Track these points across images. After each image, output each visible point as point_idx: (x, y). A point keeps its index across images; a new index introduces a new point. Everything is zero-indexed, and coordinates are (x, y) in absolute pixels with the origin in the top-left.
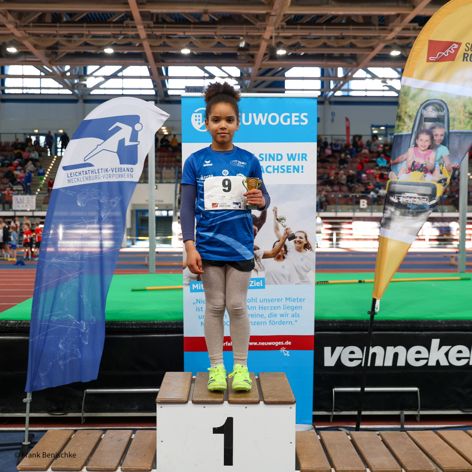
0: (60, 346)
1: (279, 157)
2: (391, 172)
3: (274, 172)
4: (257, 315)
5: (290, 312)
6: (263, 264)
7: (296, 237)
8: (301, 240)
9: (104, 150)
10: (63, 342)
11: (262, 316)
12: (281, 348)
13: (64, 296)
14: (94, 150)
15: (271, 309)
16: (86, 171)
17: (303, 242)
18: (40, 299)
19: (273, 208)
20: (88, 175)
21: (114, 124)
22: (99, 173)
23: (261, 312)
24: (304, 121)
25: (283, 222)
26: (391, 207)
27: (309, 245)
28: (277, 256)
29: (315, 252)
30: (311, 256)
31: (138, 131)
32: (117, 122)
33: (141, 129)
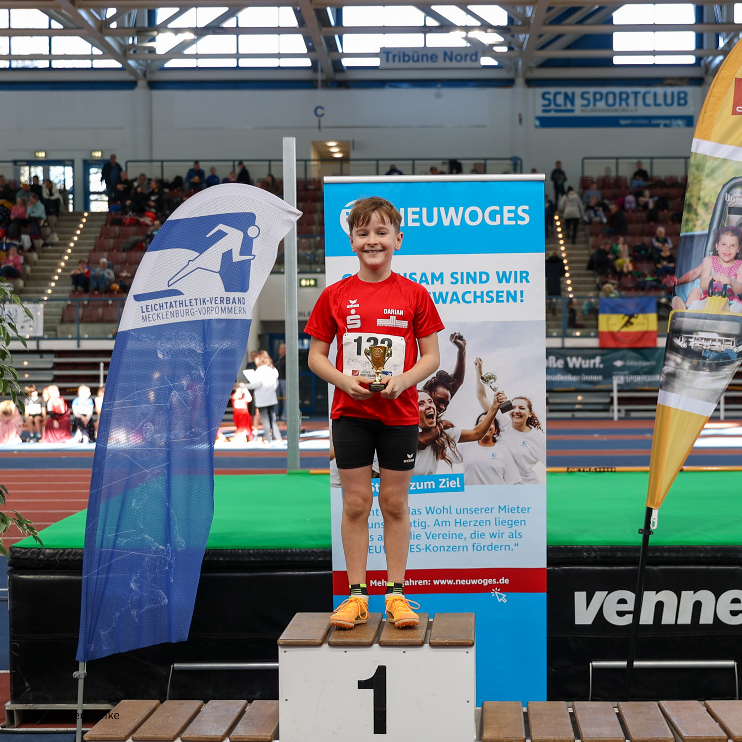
0: (132, 584)
1: (484, 277)
2: (675, 297)
3: (475, 302)
4: (452, 534)
5: (506, 530)
6: (460, 452)
7: (515, 407)
8: (522, 411)
9: (199, 268)
10: (138, 578)
11: (460, 536)
12: (493, 590)
13: (138, 505)
14: (183, 269)
15: (474, 525)
16: (171, 303)
17: (525, 415)
18: (99, 510)
19: (475, 359)
20: (174, 309)
21: (214, 228)
22: (191, 305)
23: (458, 530)
24: (523, 219)
25: (491, 383)
26: (676, 356)
27: (535, 420)
28: (483, 438)
29: (545, 431)
30: (538, 436)
31: (253, 238)
32: (219, 223)
33: (257, 235)
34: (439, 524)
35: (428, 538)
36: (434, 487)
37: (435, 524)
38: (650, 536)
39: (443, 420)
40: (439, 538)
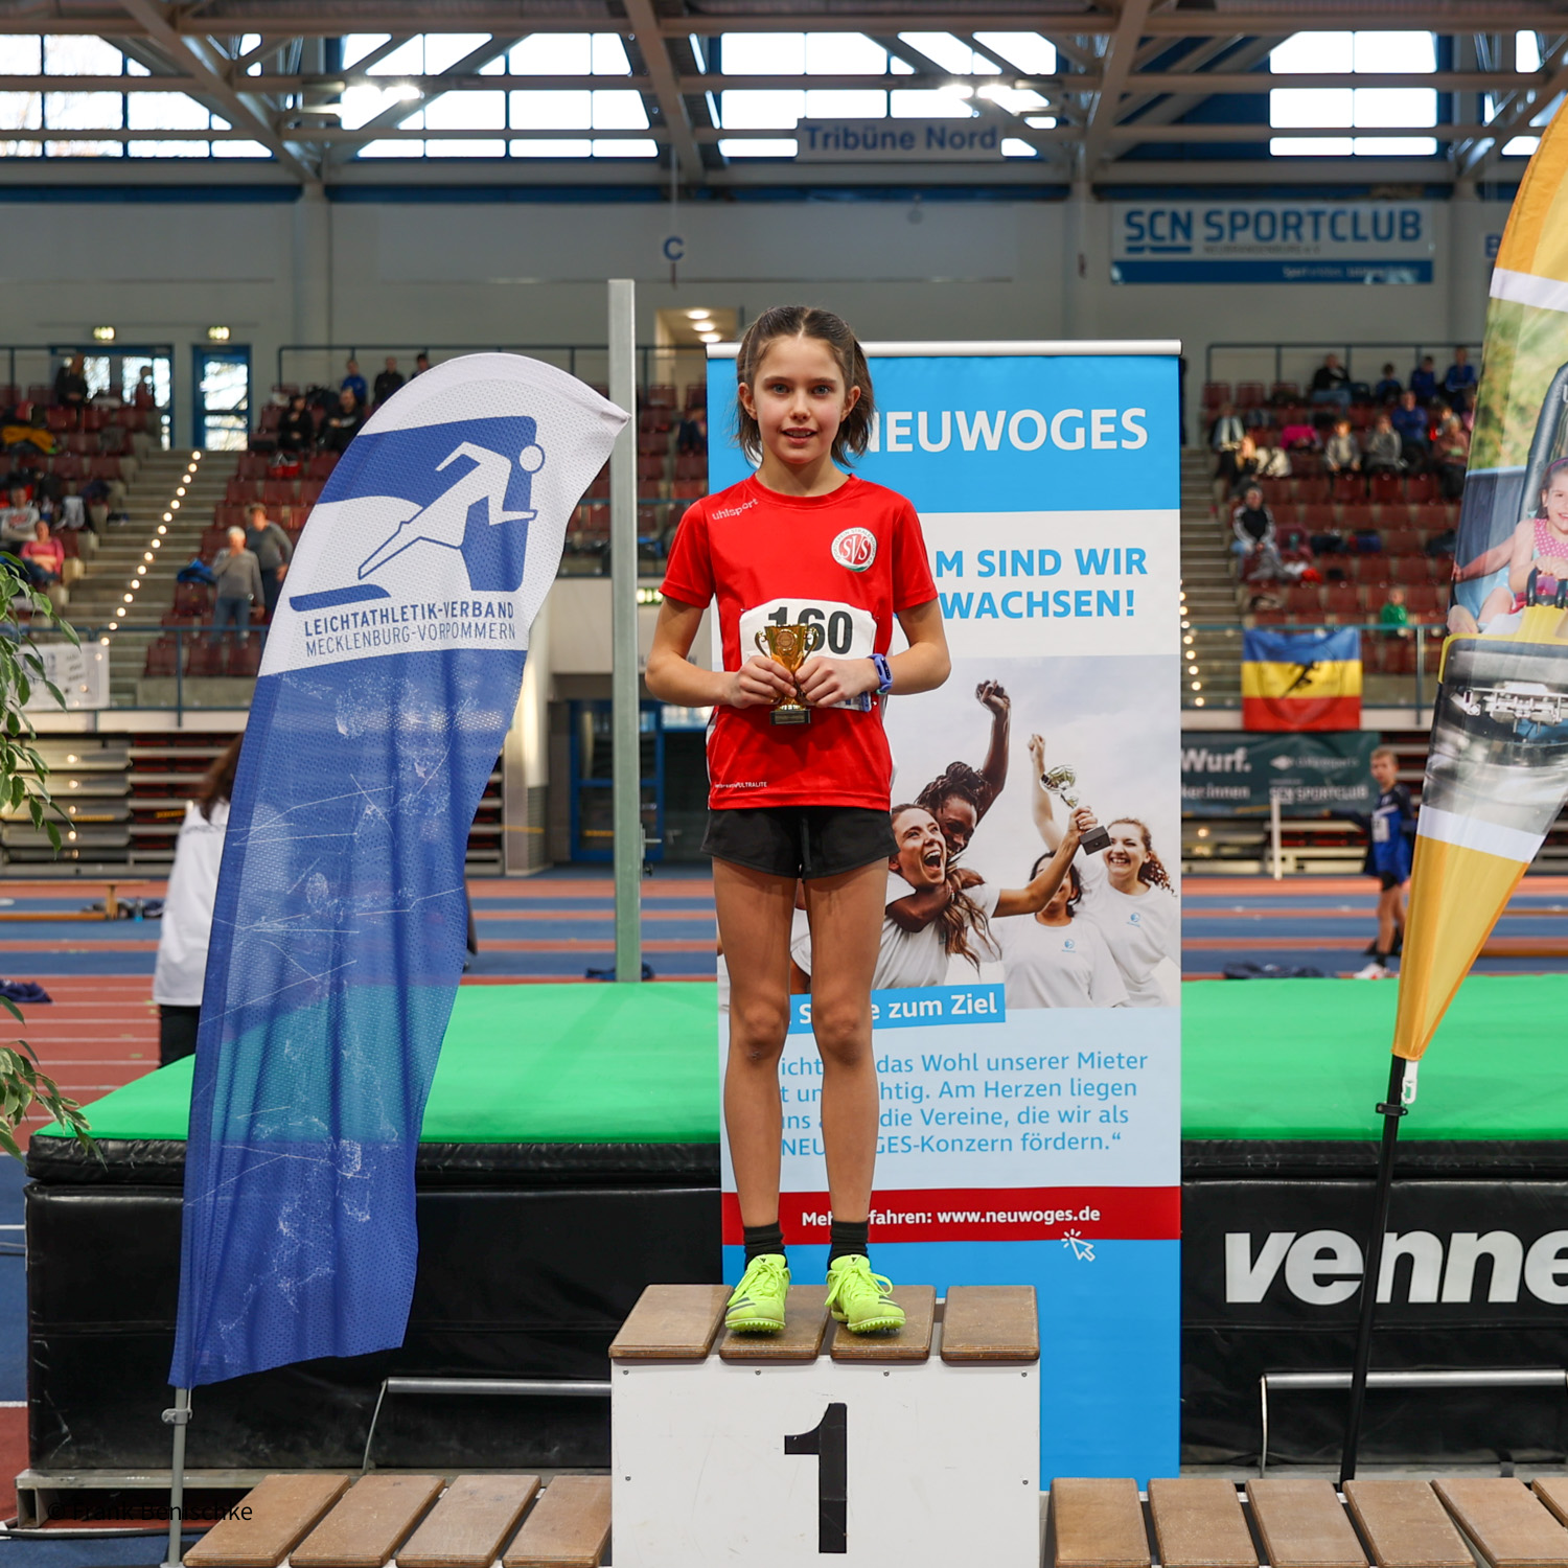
0: (281, 1224)
1: (1050, 563)
2: (1455, 607)
3: (1030, 614)
4: (979, 1114)
5: (1094, 1105)
6: (997, 938)
7: (1114, 841)
8: (1130, 850)
9: (421, 538)
10: (294, 1211)
11: (995, 1118)
12: (1066, 1234)
13: (295, 1053)
14: (390, 540)
15: (1026, 1095)
16: (364, 614)
17: (1136, 858)
18: (216, 1060)
19: (1030, 738)
20: (371, 628)
23: (992, 1104)
24: (1134, 437)
25: (1064, 789)
26: (1458, 733)
27: (1156, 869)
28: (1046, 908)
29: (1178, 892)
30: (1164, 905)
31: (531, 473)
32: (464, 440)
33: (539, 465)
34: (950, 1092)
35: (927, 1123)
36: (940, 1012)
37: (942, 1092)
38: (1401, 1118)
39: (961, 869)
40: (950, 1123)
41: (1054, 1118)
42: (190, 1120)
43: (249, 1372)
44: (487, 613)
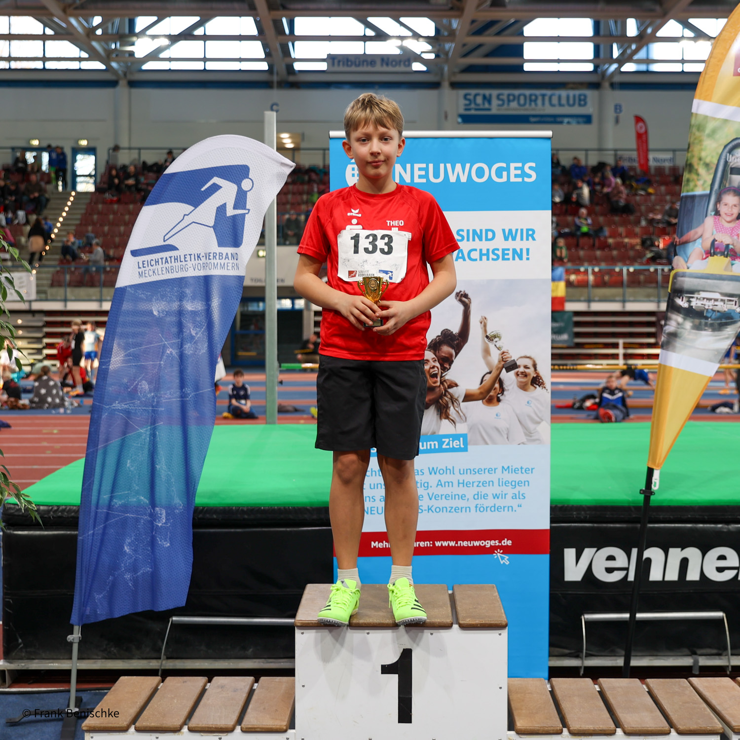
0: (126, 548)
1: (490, 235)
2: (676, 257)
3: (481, 259)
4: (455, 495)
5: (510, 491)
6: (464, 411)
7: (519, 367)
8: (527, 371)
9: (194, 222)
10: (132, 541)
11: (462, 497)
12: (496, 552)
13: (132, 466)
14: (178, 223)
15: (477, 486)
16: (166, 258)
17: (530, 374)
19: (481, 317)
20: (169, 265)
21: (209, 181)
22: (185, 261)
23: (461, 490)
24: (530, 176)
25: (496, 342)
26: (678, 315)
27: (539, 379)
28: (487, 398)
29: (549, 390)
30: (542, 397)
31: (247, 192)
32: (214, 176)
33: (251, 188)
34: (441, 485)
35: (431, 499)
36: (437, 447)
37: (438, 485)
38: (652, 497)
39: (447, 380)
40: (441, 499)
41: (490, 497)
42: (81, 498)
43: (109, 617)
44: (226, 258)
